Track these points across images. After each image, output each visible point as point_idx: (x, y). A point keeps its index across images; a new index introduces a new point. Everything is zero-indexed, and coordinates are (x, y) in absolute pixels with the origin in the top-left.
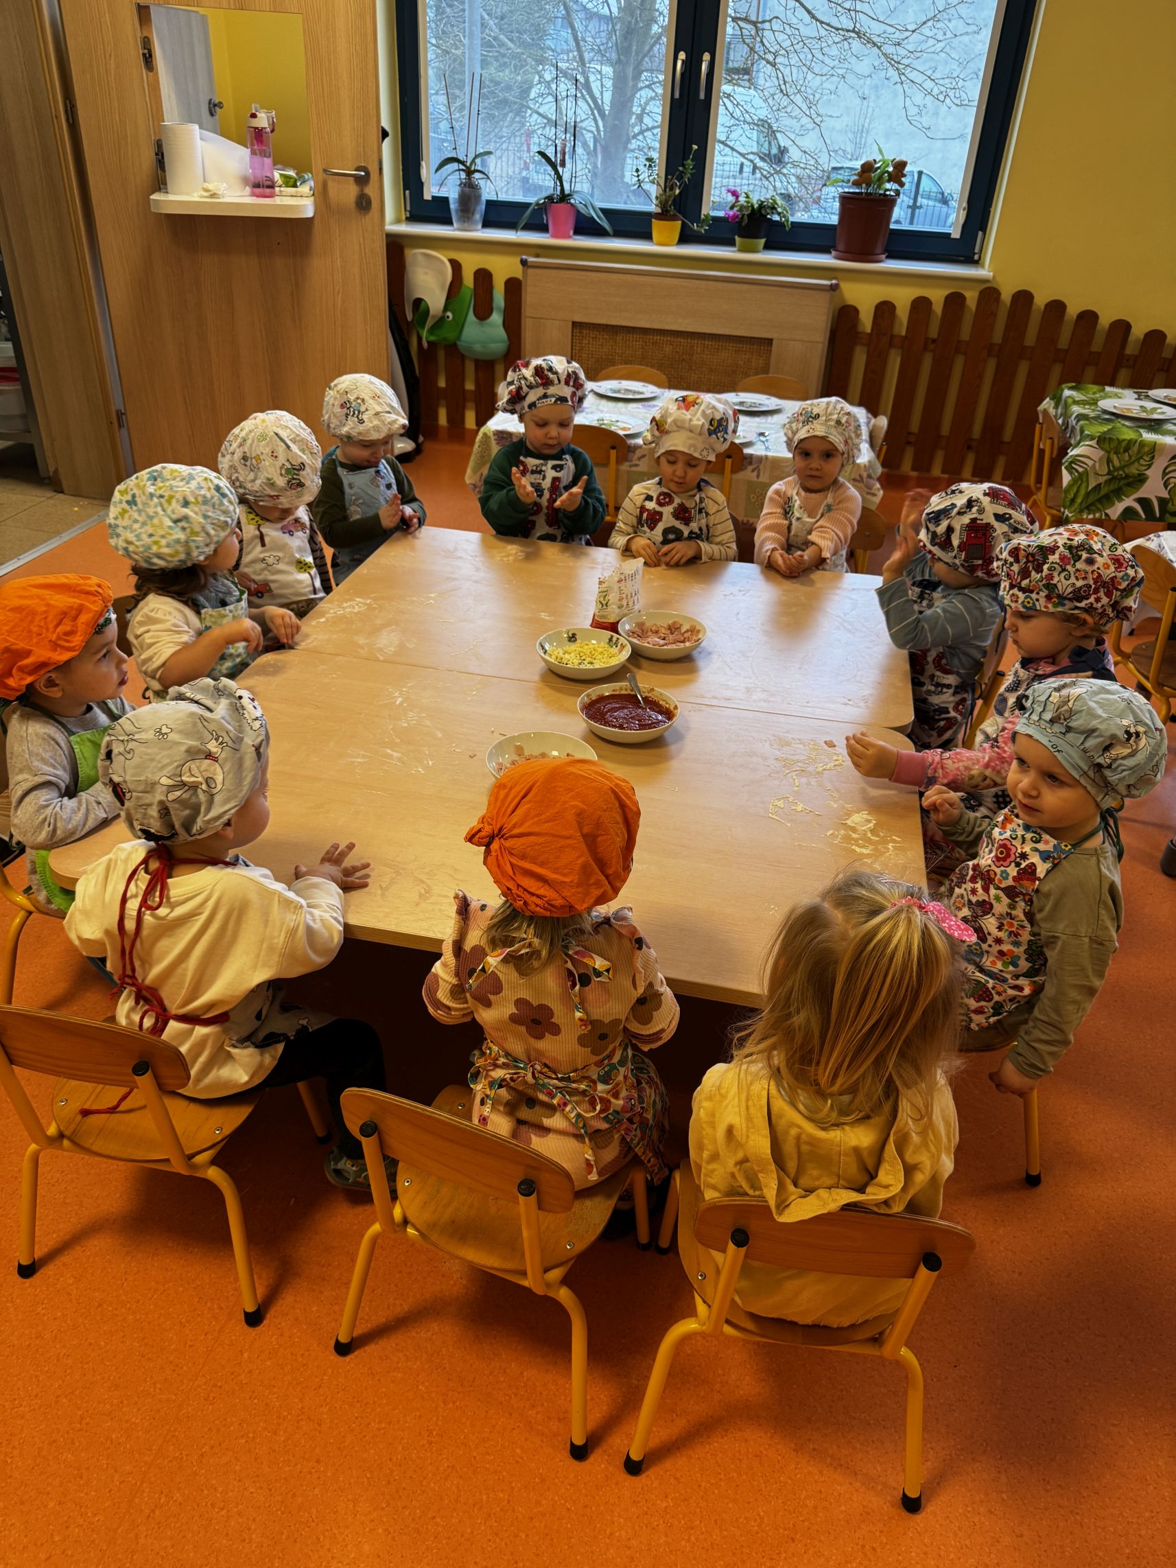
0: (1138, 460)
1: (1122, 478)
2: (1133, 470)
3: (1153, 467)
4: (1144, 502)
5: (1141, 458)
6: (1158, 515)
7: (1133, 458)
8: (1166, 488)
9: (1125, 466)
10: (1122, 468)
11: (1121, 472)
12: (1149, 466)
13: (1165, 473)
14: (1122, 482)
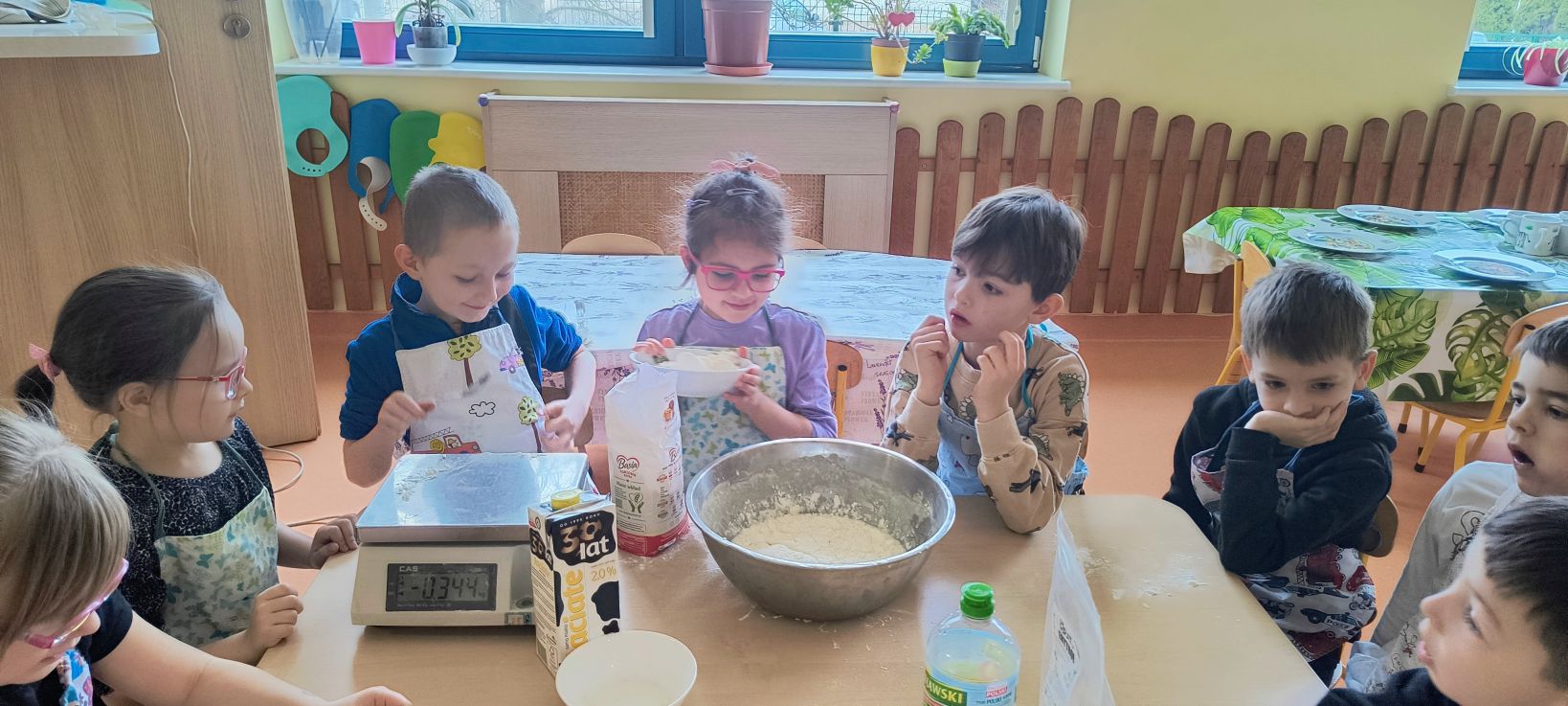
0: (1415, 327)
1: (1394, 350)
2: (1409, 340)
3: (1433, 335)
4: (1424, 379)
5: (1419, 324)
6: (1442, 394)
7: (1409, 326)
8: (1452, 360)
9: (1399, 335)
10: (1394, 337)
11: (1392, 343)
12: (1430, 334)
13: (1449, 340)
14: (1397, 354)
